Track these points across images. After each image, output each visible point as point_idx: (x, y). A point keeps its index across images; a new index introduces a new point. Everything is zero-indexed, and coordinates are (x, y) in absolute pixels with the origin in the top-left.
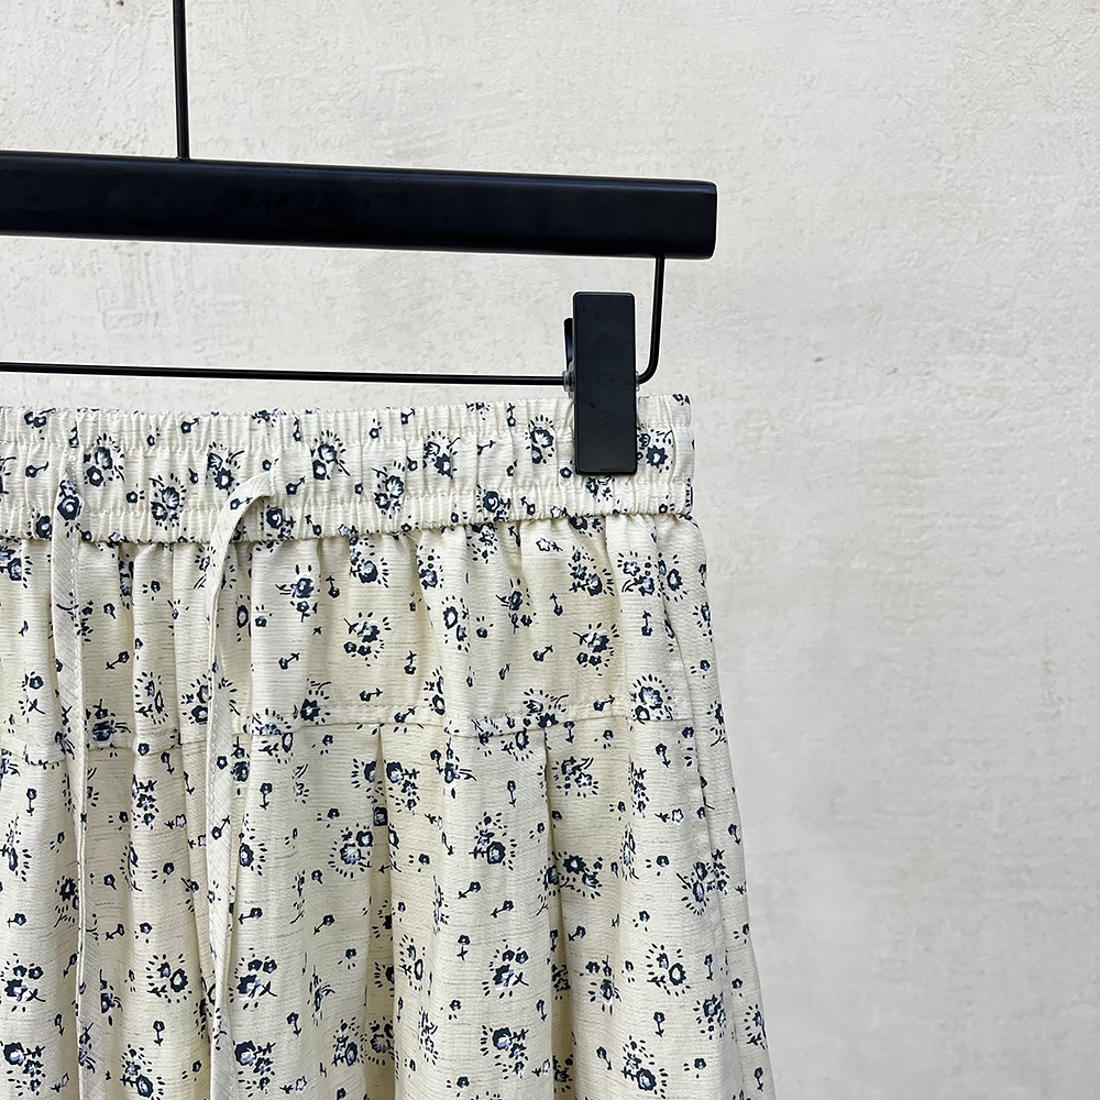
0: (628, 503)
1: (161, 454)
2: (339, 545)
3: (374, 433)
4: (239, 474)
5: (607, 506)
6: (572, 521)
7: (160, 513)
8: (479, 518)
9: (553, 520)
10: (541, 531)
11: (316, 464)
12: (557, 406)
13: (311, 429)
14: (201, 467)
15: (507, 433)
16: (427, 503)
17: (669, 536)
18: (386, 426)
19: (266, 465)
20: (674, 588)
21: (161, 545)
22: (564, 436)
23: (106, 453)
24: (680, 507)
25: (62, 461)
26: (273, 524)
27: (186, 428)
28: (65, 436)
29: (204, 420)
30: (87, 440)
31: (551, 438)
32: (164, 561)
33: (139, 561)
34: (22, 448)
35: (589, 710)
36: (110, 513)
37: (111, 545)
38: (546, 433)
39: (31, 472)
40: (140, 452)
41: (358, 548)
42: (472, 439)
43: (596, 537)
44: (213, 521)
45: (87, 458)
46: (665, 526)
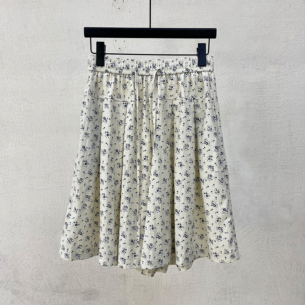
0: (205, 70)
1: (147, 64)
2: (168, 75)
3: (173, 61)
4: (156, 67)
5: (202, 70)
6: (198, 72)
7: (147, 71)
8: (186, 72)
9: (195, 72)
10: (194, 73)
11: (166, 65)
12: (196, 58)
13: (165, 61)
14: (152, 66)
15: (189, 61)
16: (179, 70)
17: (210, 74)
18: (174, 61)
19: (160, 66)
20: (211, 81)
21: (147, 76)
22: (197, 62)
23: (141, 64)
24: (212, 70)
25: (136, 65)
26: (160, 73)
27: (150, 61)
28: (136, 62)
29: (152, 60)
30: (138, 62)
31: (195, 62)
32: (147, 78)
33: (144, 78)
34: (131, 64)
35: (200, 98)
36: (141, 72)
37: (141, 75)
38: (194, 61)
39: (132, 66)
40: (145, 64)
41: (171, 76)
42: (185, 62)
43: (201, 74)
44: (153, 72)
45: (138, 65)
46: (210, 73)
